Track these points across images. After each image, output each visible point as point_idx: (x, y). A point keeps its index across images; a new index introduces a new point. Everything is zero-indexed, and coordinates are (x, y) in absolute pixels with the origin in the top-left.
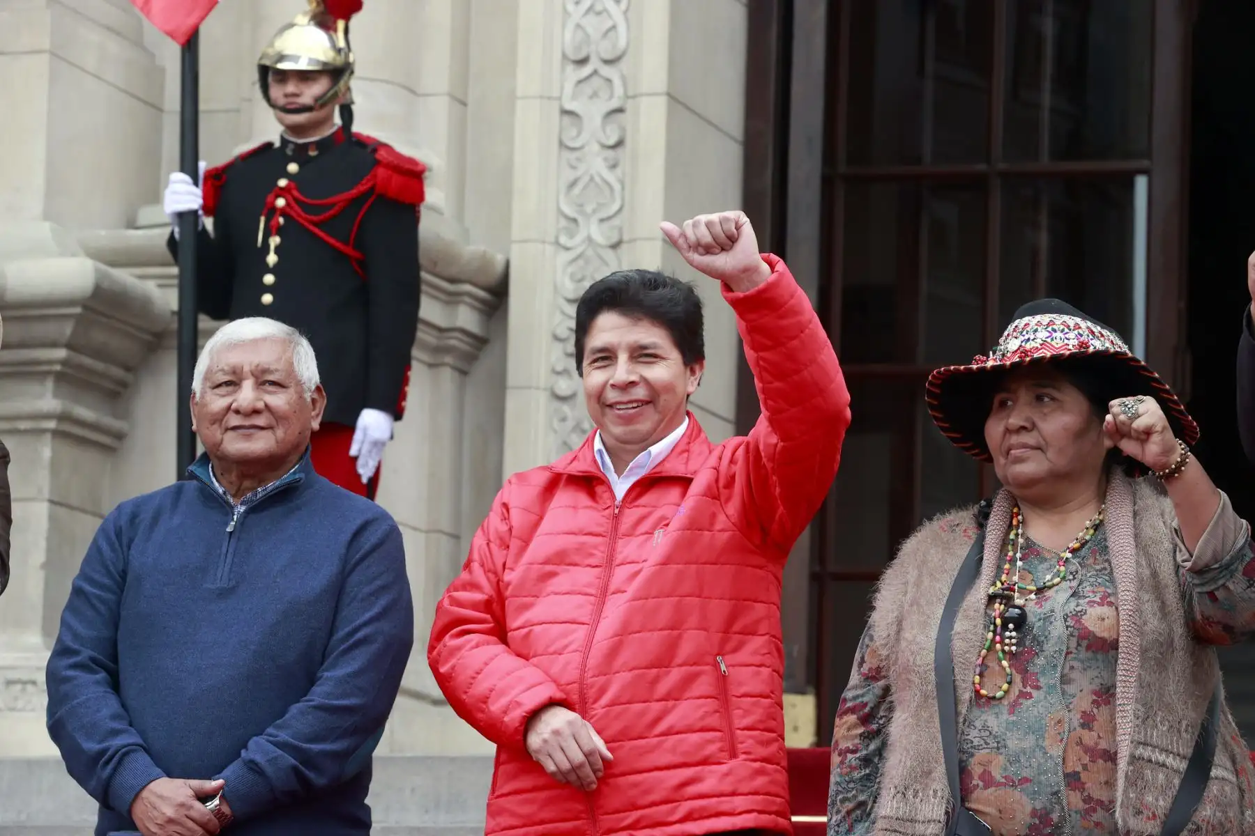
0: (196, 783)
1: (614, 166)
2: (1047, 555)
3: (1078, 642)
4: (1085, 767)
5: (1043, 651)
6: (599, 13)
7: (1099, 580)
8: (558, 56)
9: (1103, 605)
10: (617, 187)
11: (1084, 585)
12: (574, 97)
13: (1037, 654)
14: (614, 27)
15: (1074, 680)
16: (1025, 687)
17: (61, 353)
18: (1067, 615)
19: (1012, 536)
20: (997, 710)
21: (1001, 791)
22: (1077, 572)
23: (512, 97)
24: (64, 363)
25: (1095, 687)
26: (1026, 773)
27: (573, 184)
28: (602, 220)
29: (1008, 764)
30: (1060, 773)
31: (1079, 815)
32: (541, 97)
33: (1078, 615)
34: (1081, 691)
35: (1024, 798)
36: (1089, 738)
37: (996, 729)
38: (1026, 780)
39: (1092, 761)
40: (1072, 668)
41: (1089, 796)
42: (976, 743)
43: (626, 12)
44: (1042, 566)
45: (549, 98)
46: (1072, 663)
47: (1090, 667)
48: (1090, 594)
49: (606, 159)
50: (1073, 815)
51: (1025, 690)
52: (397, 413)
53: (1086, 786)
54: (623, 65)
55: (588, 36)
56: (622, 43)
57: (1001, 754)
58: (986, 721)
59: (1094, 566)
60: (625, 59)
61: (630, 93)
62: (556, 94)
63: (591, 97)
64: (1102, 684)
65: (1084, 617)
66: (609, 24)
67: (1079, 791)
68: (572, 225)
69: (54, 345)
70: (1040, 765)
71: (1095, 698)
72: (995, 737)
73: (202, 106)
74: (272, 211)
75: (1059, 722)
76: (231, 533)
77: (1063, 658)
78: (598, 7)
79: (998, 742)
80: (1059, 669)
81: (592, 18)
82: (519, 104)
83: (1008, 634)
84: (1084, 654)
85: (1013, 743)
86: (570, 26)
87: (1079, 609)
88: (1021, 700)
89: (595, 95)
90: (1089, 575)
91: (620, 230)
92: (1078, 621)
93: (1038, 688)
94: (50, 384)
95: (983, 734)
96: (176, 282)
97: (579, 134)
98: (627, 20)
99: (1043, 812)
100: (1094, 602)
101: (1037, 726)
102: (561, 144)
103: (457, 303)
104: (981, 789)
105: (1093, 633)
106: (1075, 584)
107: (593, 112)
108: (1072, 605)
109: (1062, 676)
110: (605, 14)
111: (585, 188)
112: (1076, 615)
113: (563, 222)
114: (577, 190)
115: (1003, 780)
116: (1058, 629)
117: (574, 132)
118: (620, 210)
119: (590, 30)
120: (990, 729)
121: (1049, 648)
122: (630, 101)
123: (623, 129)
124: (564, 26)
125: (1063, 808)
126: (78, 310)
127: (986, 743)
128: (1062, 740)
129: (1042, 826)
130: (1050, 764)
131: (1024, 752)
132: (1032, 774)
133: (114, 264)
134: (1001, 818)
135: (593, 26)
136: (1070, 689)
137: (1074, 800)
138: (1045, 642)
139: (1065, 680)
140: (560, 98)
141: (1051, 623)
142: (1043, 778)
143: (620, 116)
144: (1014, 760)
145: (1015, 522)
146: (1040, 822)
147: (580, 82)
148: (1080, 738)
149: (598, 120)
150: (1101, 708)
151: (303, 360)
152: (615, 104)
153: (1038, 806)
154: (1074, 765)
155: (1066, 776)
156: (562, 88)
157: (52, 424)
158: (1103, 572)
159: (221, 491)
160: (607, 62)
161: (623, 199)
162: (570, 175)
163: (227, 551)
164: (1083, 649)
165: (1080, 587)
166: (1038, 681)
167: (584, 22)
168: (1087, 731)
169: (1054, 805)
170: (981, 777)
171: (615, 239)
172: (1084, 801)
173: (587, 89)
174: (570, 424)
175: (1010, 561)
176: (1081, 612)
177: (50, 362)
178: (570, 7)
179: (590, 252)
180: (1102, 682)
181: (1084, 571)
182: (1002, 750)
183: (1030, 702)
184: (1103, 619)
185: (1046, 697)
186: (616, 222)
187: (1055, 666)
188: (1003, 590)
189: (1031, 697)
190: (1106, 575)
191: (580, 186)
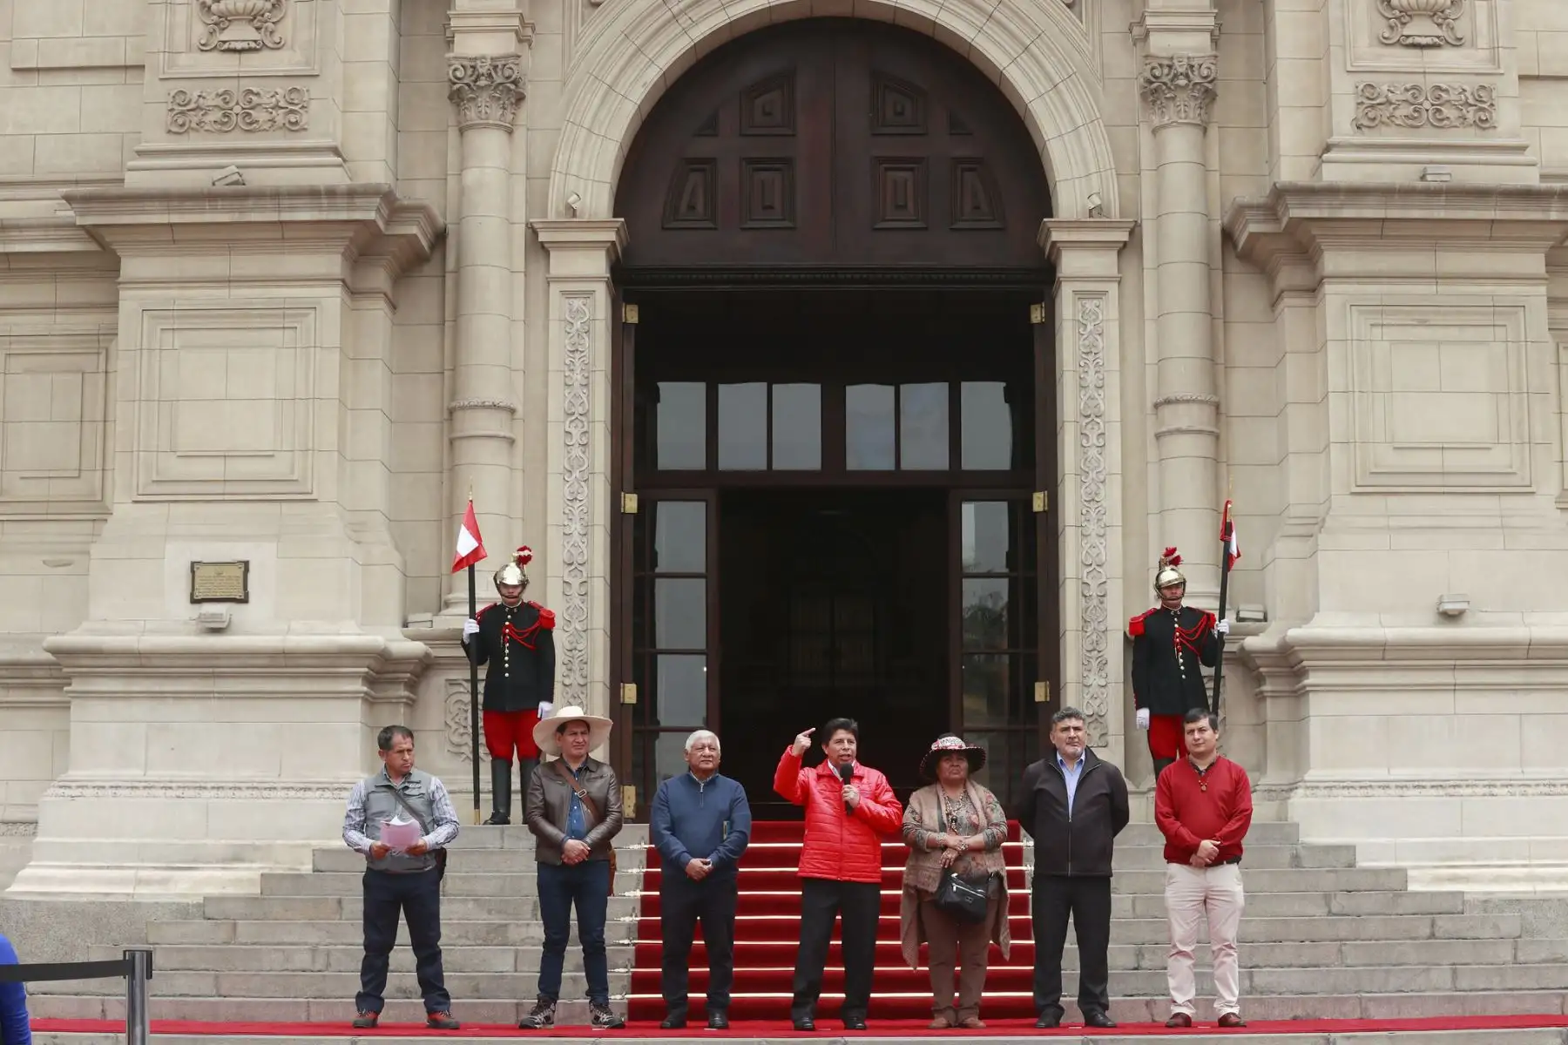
0: (702, 860)
1: (584, 602)
6: (576, 547)
8: (561, 562)
10: (585, 610)
12: (568, 577)
14: (583, 552)
17: (409, 675)
23: (546, 576)
24: (409, 678)
27: (568, 608)
28: (580, 621)
32: (556, 577)
43: (586, 547)
45: (559, 577)
49: (581, 600)
52: (551, 700)
54: (587, 566)
55: (572, 555)
56: (586, 558)
61: (589, 576)
62: (561, 575)
63: (574, 577)
66: (581, 551)
68: (568, 623)
74: (505, 635)
78: (577, 545)
81: (574, 548)
82: (549, 579)
86: (566, 551)
89: (576, 576)
91: (587, 625)
94: (402, 687)
97: (570, 590)
98: (587, 550)
102: (563, 594)
107: (575, 582)
110: (579, 548)
111: (573, 609)
114: (570, 611)
117: (568, 590)
118: (586, 618)
119: (573, 552)
122: (589, 579)
123: (587, 589)
124: (564, 551)
135: (575, 551)
140: (563, 577)
143: (586, 584)
147: (570, 572)
149: (577, 585)
152: (584, 580)
156: (564, 574)
157: (404, 700)
160: (580, 565)
161: (587, 614)
162: (567, 605)
167: (571, 550)
171: (585, 628)
173: (573, 574)
174: (570, 695)
177: (404, 678)
178: (566, 544)
179: (575, 633)
186: (585, 622)
191: (571, 609)
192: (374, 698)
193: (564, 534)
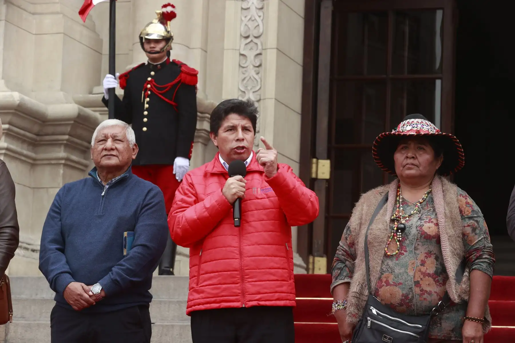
1: (258, 74)
2: (409, 204)
3: (421, 236)
4: (421, 279)
5: (408, 238)
6: (253, 21)
7: (429, 214)
8: (239, 35)
9: (429, 223)
10: (259, 80)
11: (423, 215)
12: (244, 49)
13: (406, 239)
14: (258, 25)
15: (419, 249)
16: (402, 251)
17: (67, 137)
18: (417, 226)
19: (398, 199)
20: (392, 259)
21: (392, 288)
22: (421, 211)
23: (223, 49)
24: (67, 140)
25: (426, 251)
26: (400, 281)
27: (244, 79)
28: (254, 92)
29: (395, 278)
30: (413, 281)
31: (418, 296)
32: (233, 49)
33: (421, 226)
34: (421, 253)
35: (400, 289)
36: (423, 269)
37: (391, 266)
38: (400, 284)
39: (424, 277)
40: (418, 244)
41: (422, 289)
42: (384, 270)
43: (262, 20)
44: (408, 208)
45: (236, 50)
46: (419, 243)
47: (425, 244)
48: (425, 219)
49: (255, 71)
50: (417, 296)
51: (401, 252)
53: (421, 286)
54: (262, 38)
55: (249, 28)
56: (261, 31)
57: (393, 274)
58: (388, 262)
59: (427, 209)
60: (261, 37)
61: (264, 48)
62: (238, 48)
63: (250, 50)
64: (428, 250)
65: (423, 227)
66: (257, 24)
67: (419, 287)
68: (243, 94)
69: (64, 134)
70: (406, 278)
71: (426, 255)
72: (391, 268)
73: (117, 52)
74: (146, 89)
75: (413, 263)
76: (103, 196)
77: (415, 241)
78: (253, 19)
79: (392, 270)
80: (414, 245)
81: (250, 22)
82: (225, 52)
83: (398, 234)
84: (422, 240)
85: (397, 271)
86: (243, 24)
87: (421, 224)
88: (400, 256)
89: (251, 49)
90: (425, 212)
91: (260, 95)
92: (421, 228)
93: (406, 251)
94: (62, 148)
95: (387, 267)
96: (108, 113)
97: (246, 62)
98: (263, 23)
99: (406, 295)
100: (427, 221)
101: (405, 265)
102: (240, 66)
103: (203, 120)
104: (385, 286)
105: (426, 233)
106: (420, 215)
107: (251, 54)
108: (419, 223)
109: (415, 247)
110: (255, 21)
111: (248, 80)
112: (420, 226)
113: (240, 93)
114: (245, 82)
115: (393, 284)
116: (414, 231)
117: (244, 62)
118: (260, 88)
119: (250, 26)
120: (389, 265)
121: (410, 237)
122: (264, 51)
123: (261, 61)
124: (241, 25)
125: (413, 293)
126: (72, 122)
127: (388, 270)
128: (413, 270)
129: (405, 299)
130: (409, 278)
131: (400, 273)
132: (403, 281)
133: (85, 107)
134: (391, 297)
135: (251, 25)
136: (417, 252)
137: (417, 290)
138: (409, 235)
139: (416, 249)
140: (239, 50)
141: (411, 229)
142: (406, 283)
143: (260, 56)
144: (397, 277)
145: (398, 194)
146: (405, 298)
147: (246, 44)
148: (420, 269)
149: (252, 57)
150: (428, 259)
151: (130, 133)
152: (258, 52)
153: (404, 292)
154: (417, 279)
155: (415, 282)
156: (240, 47)
157: (63, 162)
158: (430, 211)
159: (100, 180)
160: (256, 37)
161: (261, 85)
162: (243, 76)
163: (102, 202)
164: (422, 238)
165: (422, 216)
166: (406, 249)
167: (248, 24)
168: (423, 266)
169: (410, 292)
170: (385, 282)
171: (258, 99)
172: (421, 291)
173: (249, 46)
175: (398, 208)
176: (422, 225)
177: (63, 140)
178: (243, 18)
180: (429, 250)
181: (423, 211)
182: (393, 273)
183: (403, 256)
184: (430, 228)
185: (409, 255)
186: (258, 93)
187: (412, 244)
188: (396, 217)
189: (404, 254)
190: (431, 212)
191: (246, 80)
192: (35, 160)
193: (242, 9)
